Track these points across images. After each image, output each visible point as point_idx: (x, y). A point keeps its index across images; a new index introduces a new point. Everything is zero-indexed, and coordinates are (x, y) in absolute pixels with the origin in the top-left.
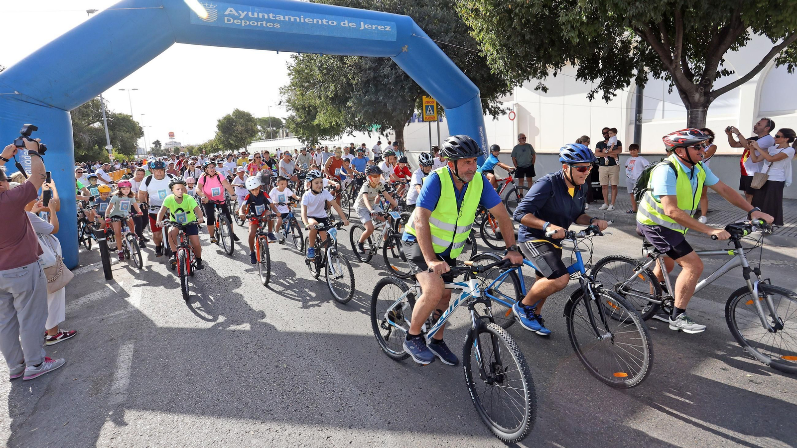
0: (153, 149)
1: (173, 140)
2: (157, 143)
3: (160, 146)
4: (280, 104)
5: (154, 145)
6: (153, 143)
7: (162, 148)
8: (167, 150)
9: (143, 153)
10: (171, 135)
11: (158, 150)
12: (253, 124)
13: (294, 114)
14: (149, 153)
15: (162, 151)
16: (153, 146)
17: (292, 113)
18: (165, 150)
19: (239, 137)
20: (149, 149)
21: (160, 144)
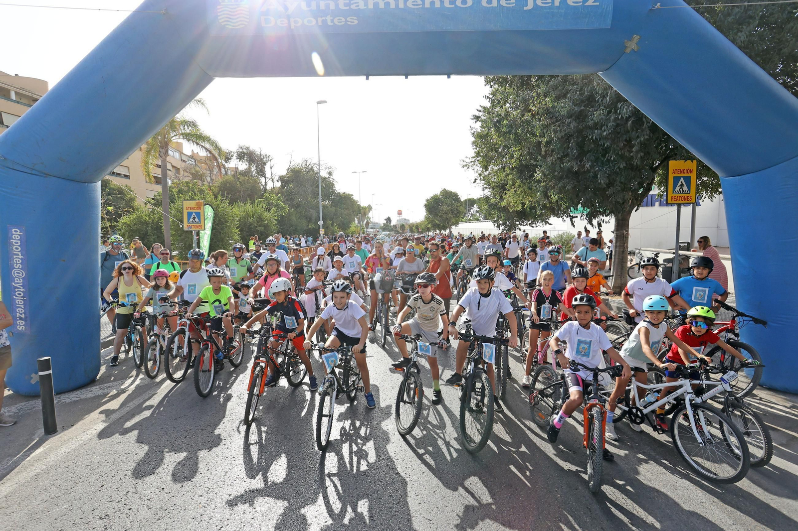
0: (384, 224)
1: (402, 217)
2: (388, 220)
3: (390, 222)
4: (475, 182)
6: (385, 220)
7: (392, 224)
8: (395, 226)
10: (400, 213)
11: (387, 226)
12: (459, 204)
13: (490, 193)
15: (391, 227)
16: (385, 222)
17: (488, 192)
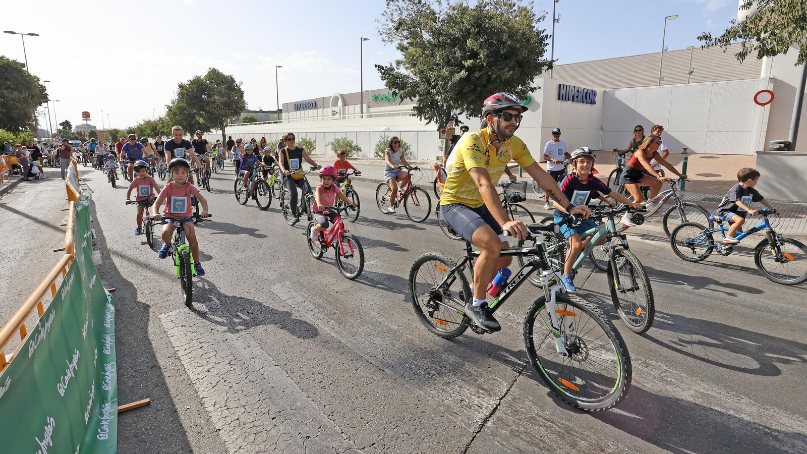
5: (62, 127)
6: (61, 124)
7: (74, 131)
8: (79, 133)
9: (46, 136)
10: (86, 115)
11: (67, 133)
14: (54, 136)
18: (77, 133)
19: (215, 114)
20: (54, 131)
21: (70, 127)
